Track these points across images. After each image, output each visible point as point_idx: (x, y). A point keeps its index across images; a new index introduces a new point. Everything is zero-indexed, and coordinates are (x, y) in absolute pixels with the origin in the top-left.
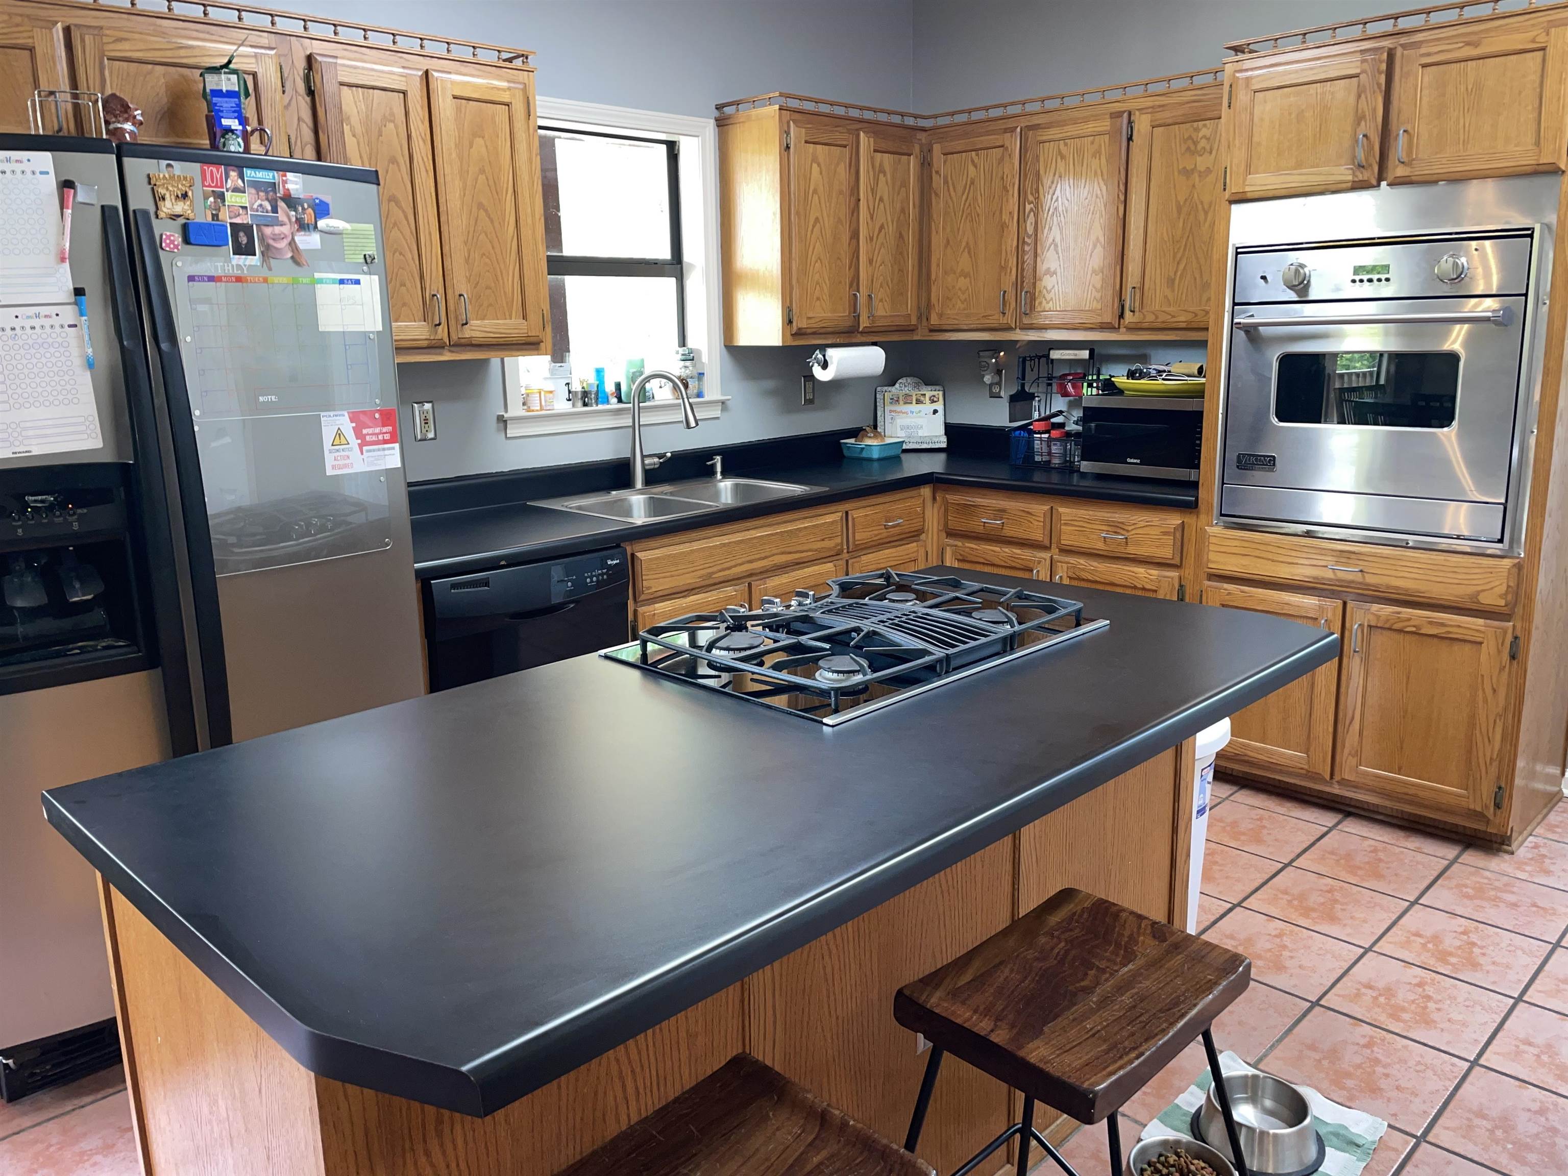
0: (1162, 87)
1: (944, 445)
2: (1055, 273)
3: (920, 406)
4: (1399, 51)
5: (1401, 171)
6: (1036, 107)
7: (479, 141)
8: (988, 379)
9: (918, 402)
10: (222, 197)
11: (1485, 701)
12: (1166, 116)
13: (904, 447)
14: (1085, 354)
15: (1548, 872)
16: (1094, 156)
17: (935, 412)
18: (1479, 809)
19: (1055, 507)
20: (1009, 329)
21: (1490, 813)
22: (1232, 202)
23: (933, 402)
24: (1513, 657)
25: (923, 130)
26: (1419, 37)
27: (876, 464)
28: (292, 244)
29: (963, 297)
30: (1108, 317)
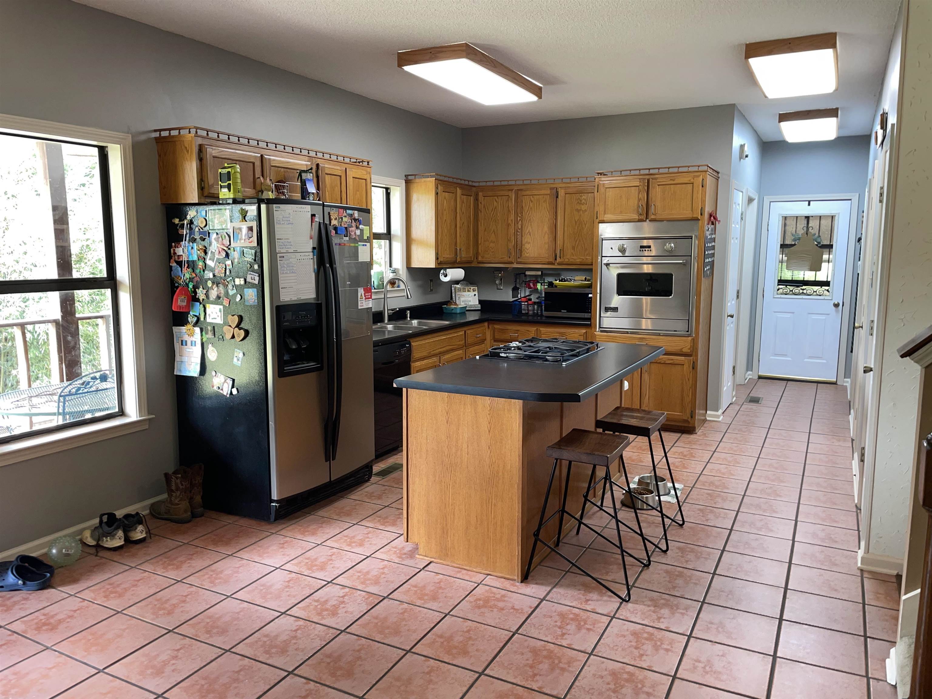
0: (568, 181)
1: (480, 308)
2: (529, 243)
3: (469, 293)
4: (651, 180)
5: (653, 217)
6: (521, 183)
7: (358, 192)
8: (497, 282)
9: (468, 291)
10: (342, 218)
11: (686, 383)
12: (570, 191)
13: (467, 309)
14: (540, 273)
15: (707, 437)
16: (544, 202)
17: (475, 295)
18: (686, 418)
19: (538, 328)
20: (512, 263)
21: (689, 420)
22: (599, 223)
23: (474, 291)
24: (693, 368)
25: (475, 187)
26: (657, 176)
27: (458, 315)
28: (355, 233)
29: (492, 250)
30: (551, 260)
